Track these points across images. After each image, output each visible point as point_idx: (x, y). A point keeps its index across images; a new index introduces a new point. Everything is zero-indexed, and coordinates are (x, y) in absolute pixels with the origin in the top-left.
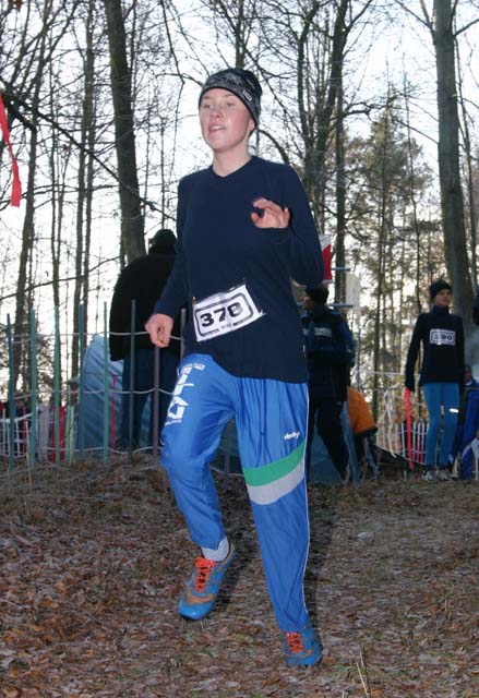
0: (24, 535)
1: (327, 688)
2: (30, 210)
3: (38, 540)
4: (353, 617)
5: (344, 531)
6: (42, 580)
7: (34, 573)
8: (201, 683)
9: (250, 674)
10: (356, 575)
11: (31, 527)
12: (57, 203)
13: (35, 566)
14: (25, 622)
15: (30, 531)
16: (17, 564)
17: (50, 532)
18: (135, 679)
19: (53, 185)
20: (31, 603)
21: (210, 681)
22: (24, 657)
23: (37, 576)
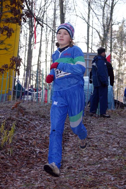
0: (40, 120)
1: (114, 161)
2: (41, 45)
3: (44, 122)
4: (118, 143)
5: (115, 122)
6: (45, 132)
7: (43, 130)
8: (84, 159)
9: (95, 157)
10: (118, 133)
11: (42, 119)
12: (47, 44)
13: (43, 128)
14: (42, 142)
15: (42, 120)
16: (39, 128)
17: (46, 120)
18: (68, 157)
19: (46, 40)
20: (43, 137)
21: (86, 158)
22: (42, 151)
23: (44, 131)
